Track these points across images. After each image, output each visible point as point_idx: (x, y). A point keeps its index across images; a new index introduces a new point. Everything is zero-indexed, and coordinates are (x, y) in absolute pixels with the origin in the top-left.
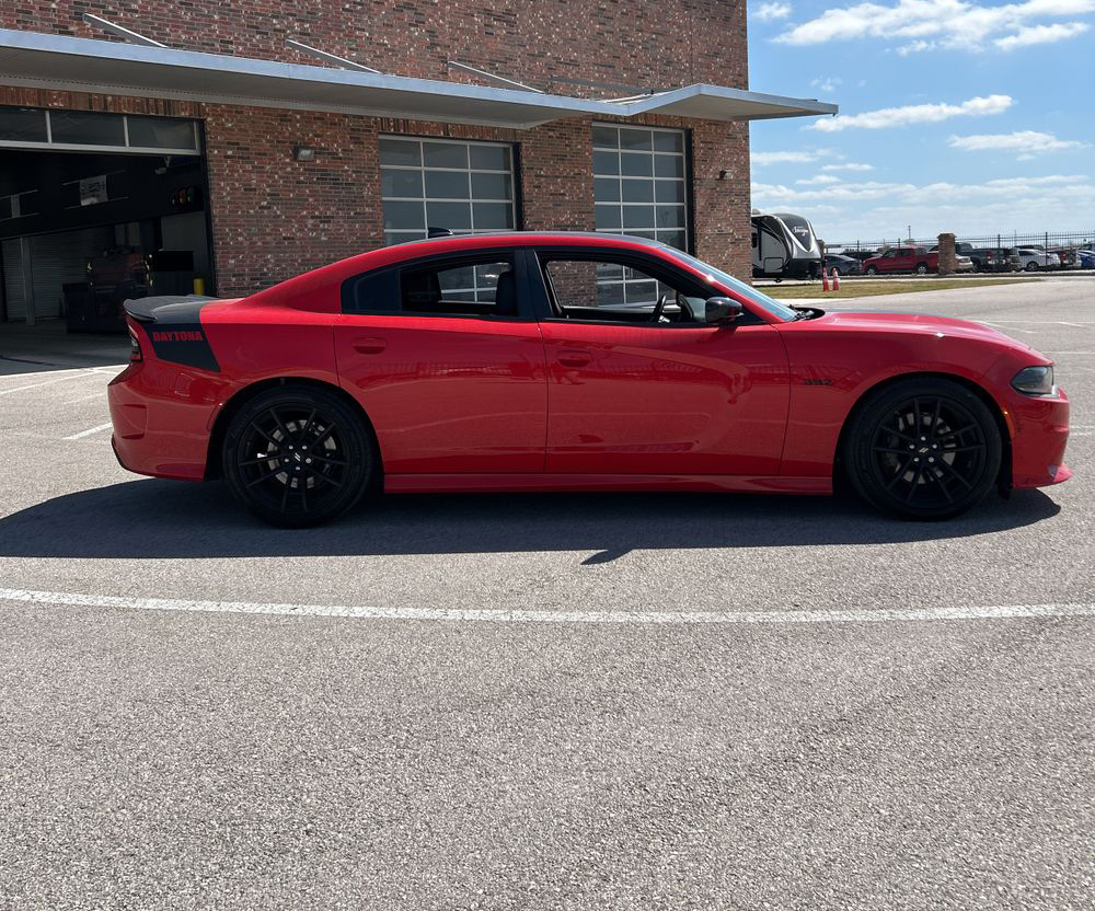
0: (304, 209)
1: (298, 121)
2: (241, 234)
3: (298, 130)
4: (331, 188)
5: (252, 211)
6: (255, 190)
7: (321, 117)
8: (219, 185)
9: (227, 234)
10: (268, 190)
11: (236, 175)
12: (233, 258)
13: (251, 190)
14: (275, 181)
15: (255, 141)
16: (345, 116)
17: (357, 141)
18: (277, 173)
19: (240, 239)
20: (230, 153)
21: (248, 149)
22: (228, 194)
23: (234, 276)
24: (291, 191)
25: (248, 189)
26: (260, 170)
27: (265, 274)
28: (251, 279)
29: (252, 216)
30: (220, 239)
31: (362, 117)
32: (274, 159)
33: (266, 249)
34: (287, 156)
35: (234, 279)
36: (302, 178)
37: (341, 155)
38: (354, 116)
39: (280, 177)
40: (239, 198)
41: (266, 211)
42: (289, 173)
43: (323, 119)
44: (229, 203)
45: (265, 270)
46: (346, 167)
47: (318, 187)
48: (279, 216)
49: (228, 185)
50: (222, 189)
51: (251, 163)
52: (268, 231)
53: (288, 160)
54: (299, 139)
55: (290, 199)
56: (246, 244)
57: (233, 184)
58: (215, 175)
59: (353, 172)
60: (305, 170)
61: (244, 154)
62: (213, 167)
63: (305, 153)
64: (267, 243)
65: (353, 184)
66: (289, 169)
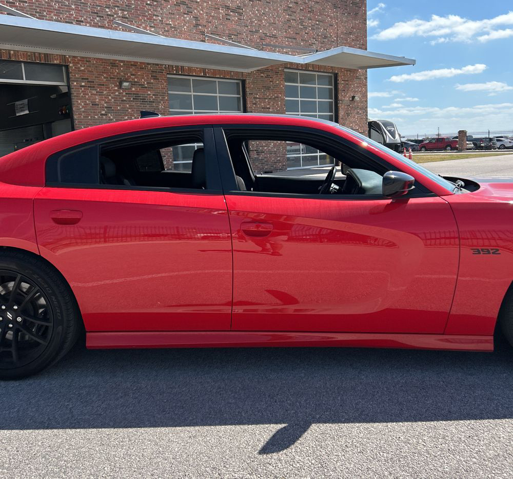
0: (127, 115)
1: (122, 67)
3: (122, 71)
4: (141, 104)
5: (96, 117)
6: (98, 105)
7: (135, 64)
8: (77, 102)
10: (105, 105)
11: (87, 97)
13: (96, 105)
14: (110, 100)
15: (97, 77)
16: (148, 64)
17: (155, 78)
18: (110, 95)
20: (83, 84)
21: (93, 82)
22: (83, 107)
24: (118, 105)
25: (94, 104)
26: (100, 93)
29: (96, 119)
31: (158, 65)
32: (109, 88)
34: (116, 86)
36: (124, 98)
37: (146, 86)
38: (153, 64)
39: (112, 98)
40: (89, 109)
41: (104, 117)
42: (117, 95)
43: (136, 65)
44: (84, 112)
46: (149, 93)
47: (134, 104)
48: (112, 120)
49: (83, 102)
50: (80, 104)
51: (96, 90)
53: (116, 88)
54: (122, 76)
55: (118, 110)
57: (86, 102)
58: (75, 96)
59: (153, 95)
60: (126, 94)
61: (91, 85)
62: (74, 92)
63: (126, 84)
65: (154, 102)
66: (117, 93)
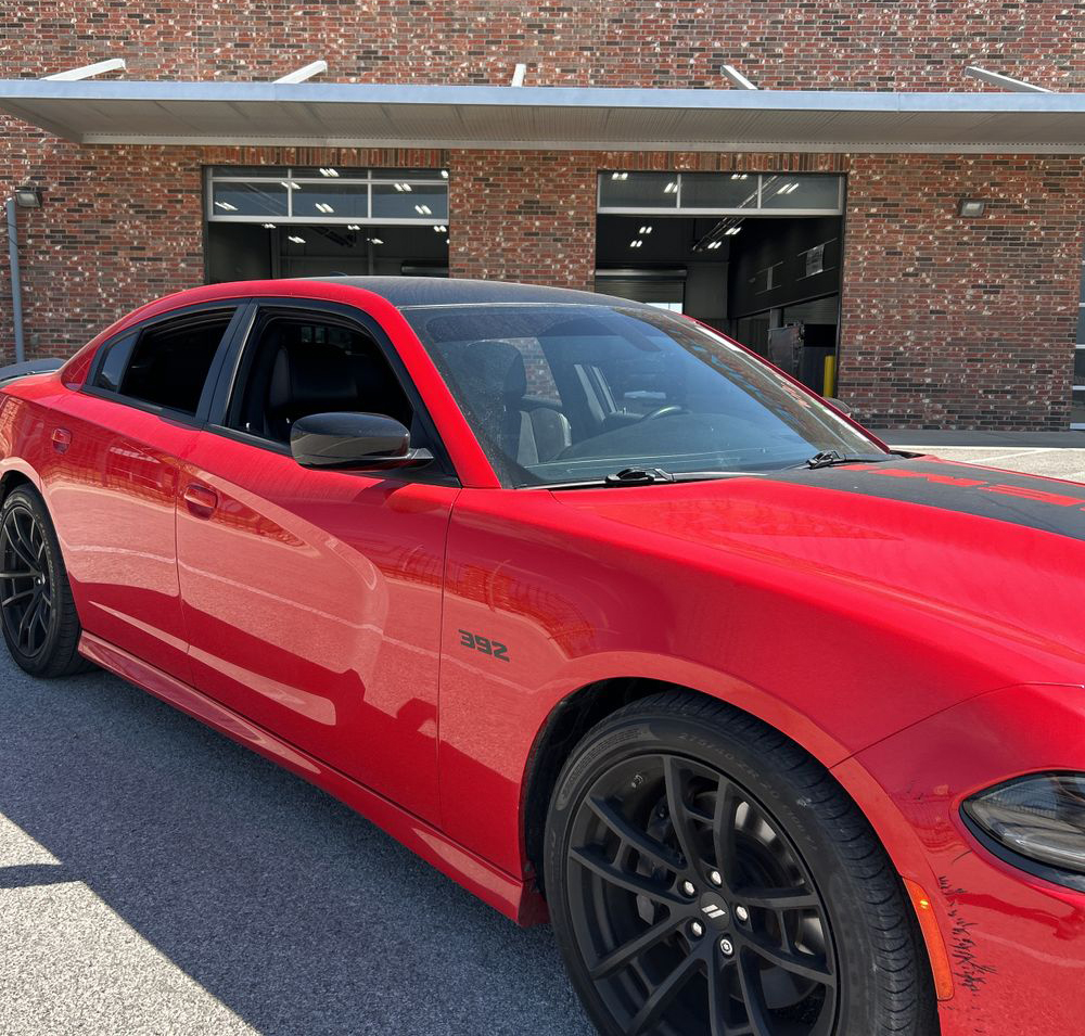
0: (964, 276)
1: (971, 168)
2: (874, 306)
3: (969, 179)
4: (1005, 250)
5: (893, 279)
6: (900, 254)
7: (1005, 161)
8: (855, 248)
9: (859, 306)
10: (917, 254)
11: (878, 237)
12: (862, 333)
13: (895, 253)
14: (930, 243)
15: (907, 195)
16: (1040, 157)
17: (1054, 189)
18: (931, 233)
19: (874, 311)
20: (873, 210)
21: (898, 205)
22: (866, 259)
23: (860, 354)
24: (946, 255)
25: (892, 253)
26: (909, 229)
27: (901, 353)
28: (882, 359)
29: (893, 285)
30: (847, 311)
31: (1066, 157)
32: (930, 217)
33: (906, 323)
34: (948, 211)
35: (860, 358)
36: (965, 239)
37: (1026, 207)
38: (1054, 156)
39: (937, 238)
40: (878, 264)
41: (911, 280)
42: (949, 232)
43: (1007, 163)
44: (865, 269)
45: (901, 349)
46: (1032, 223)
47: (987, 250)
48: (927, 285)
49: (867, 249)
50: (860, 253)
51: (899, 222)
52: (911, 302)
53: (949, 217)
54: (968, 189)
55: (948, 264)
56: (881, 317)
57: (873, 248)
58: (852, 237)
59: (1043, 228)
60: (972, 228)
61: (891, 211)
62: (850, 229)
63: (972, 207)
64: (908, 317)
65: (1041, 245)
66: (949, 228)
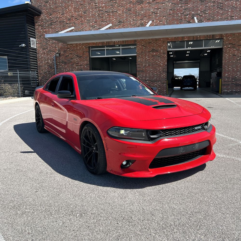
2: (230, 67)
5: (234, 61)
6: (236, 55)
8: (225, 55)
9: (226, 68)
10: (240, 55)
11: (231, 52)
12: (227, 74)
13: (235, 55)
15: (238, 42)
19: (230, 69)
20: (229, 46)
21: (235, 45)
22: (228, 57)
23: (227, 78)
25: (234, 55)
26: (238, 50)
27: (236, 78)
28: (232, 79)
29: (234, 62)
30: (224, 69)
33: (237, 71)
35: (227, 79)
40: (231, 58)
41: (239, 61)
44: (228, 59)
45: (236, 77)
49: (228, 55)
50: (226, 56)
51: (236, 48)
52: (239, 66)
56: (231, 70)
57: (230, 54)
58: (224, 52)
61: (233, 46)
62: (224, 50)
64: (238, 69)
